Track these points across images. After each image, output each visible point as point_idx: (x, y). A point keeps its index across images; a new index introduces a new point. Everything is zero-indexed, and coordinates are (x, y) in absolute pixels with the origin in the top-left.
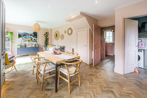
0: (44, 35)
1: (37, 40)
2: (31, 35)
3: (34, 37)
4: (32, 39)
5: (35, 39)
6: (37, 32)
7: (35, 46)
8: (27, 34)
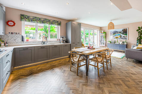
0: (137, 30)
1: (127, 37)
2: (120, 33)
3: (123, 34)
4: (121, 36)
5: (124, 37)
6: (127, 29)
7: (123, 43)
8: (117, 32)
